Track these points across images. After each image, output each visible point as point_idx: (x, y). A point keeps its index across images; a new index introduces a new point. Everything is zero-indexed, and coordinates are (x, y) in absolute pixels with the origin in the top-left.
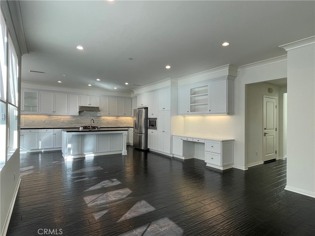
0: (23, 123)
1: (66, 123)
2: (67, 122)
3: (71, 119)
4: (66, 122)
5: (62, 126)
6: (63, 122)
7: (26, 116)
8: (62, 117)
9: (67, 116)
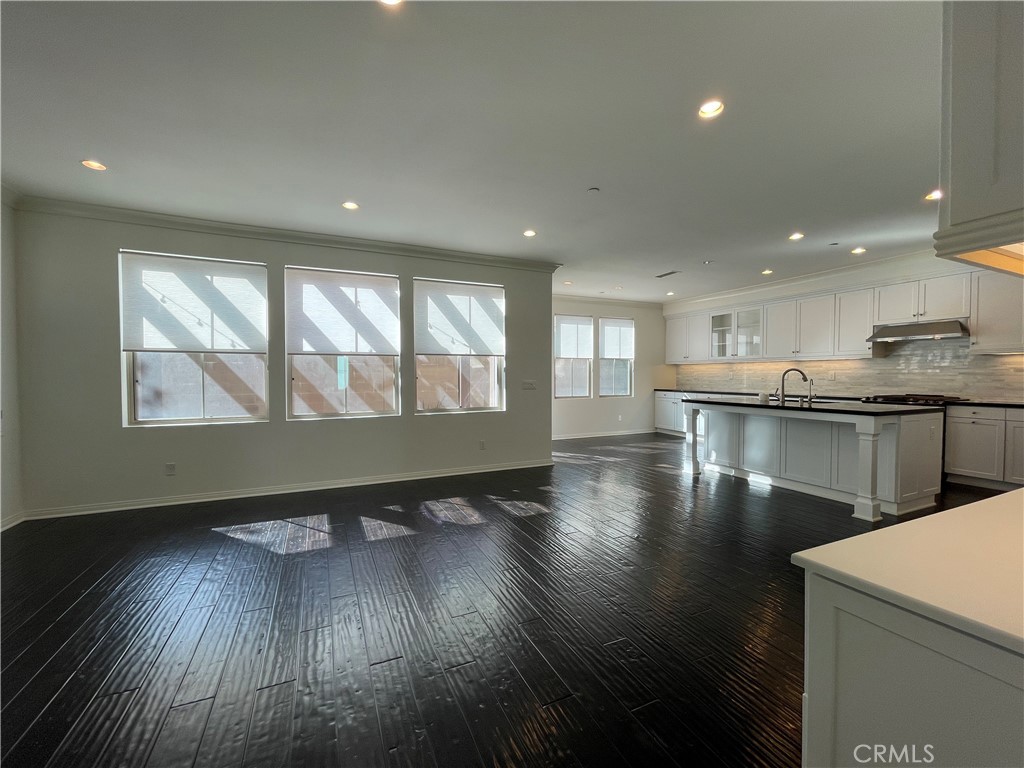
0: (745, 382)
1: (843, 383)
2: (847, 380)
3: (862, 372)
4: (844, 379)
5: (834, 391)
6: (834, 380)
7: (751, 366)
8: (833, 365)
9: (848, 362)
